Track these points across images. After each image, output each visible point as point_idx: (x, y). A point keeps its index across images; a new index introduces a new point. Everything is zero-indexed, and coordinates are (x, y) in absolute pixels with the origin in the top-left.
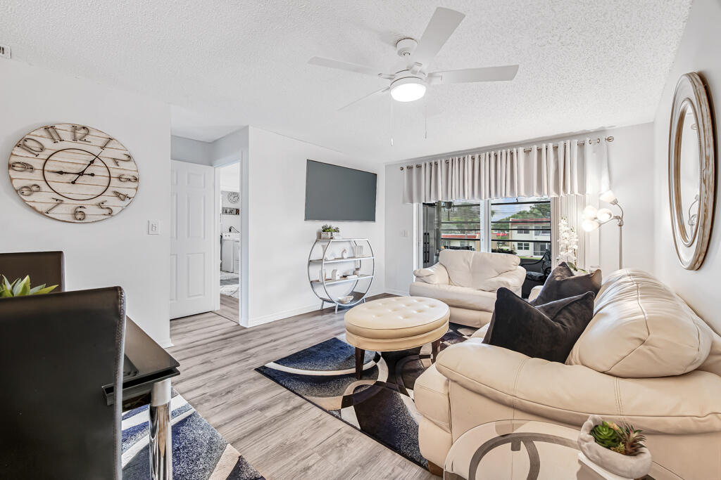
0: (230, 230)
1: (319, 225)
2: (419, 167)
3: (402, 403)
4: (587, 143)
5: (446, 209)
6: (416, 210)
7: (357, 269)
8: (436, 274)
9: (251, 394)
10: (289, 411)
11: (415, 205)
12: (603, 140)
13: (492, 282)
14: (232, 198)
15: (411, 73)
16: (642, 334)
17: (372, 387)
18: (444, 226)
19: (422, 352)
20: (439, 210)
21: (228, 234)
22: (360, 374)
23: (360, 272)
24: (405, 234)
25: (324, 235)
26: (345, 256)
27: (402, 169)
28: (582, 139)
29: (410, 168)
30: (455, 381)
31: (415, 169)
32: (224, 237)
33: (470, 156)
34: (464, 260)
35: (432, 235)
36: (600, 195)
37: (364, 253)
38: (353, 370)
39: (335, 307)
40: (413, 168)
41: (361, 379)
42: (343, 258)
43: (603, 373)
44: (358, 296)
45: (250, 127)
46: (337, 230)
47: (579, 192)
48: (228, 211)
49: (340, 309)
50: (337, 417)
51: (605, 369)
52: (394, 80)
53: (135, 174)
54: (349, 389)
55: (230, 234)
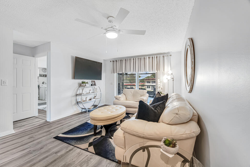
0: (43, 83)
1: (80, 81)
2: (116, 61)
3: (110, 142)
4: (165, 56)
5: (125, 76)
6: (116, 75)
7: (95, 97)
8: (122, 97)
9: (51, 148)
10: (67, 152)
11: (115, 74)
12: (169, 56)
13: (139, 99)
14: (44, 70)
15: (112, 29)
16: (177, 112)
17: (100, 138)
18: (125, 81)
19: (117, 124)
20: (123, 76)
21: (42, 85)
22: (96, 134)
23: (96, 98)
24: (112, 84)
25: (82, 85)
26: (91, 92)
27: (111, 61)
28: (164, 55)
29: (113, 61)
30: (126, 132)
31: (115, 61)
32: (40, 86)
33: (133, 58)
34: (131, 92)
35: (121, 84)
36: (168, 72)
37: (97, 91)
38: (93, 133)
39: (87, 111)
40: (114, 61)
41: (96, 135)
42: (90, 93)
43: (167, 124)
44: (95, 106)
45: (51, 42)
46: (87, 83)
47: (163, 71)
48: (42, 75)
49: (89, 111)
50: (87, 151)
51: (168, 123)
52: (107, 30)
54: (91, 140)
55: (43, 85)
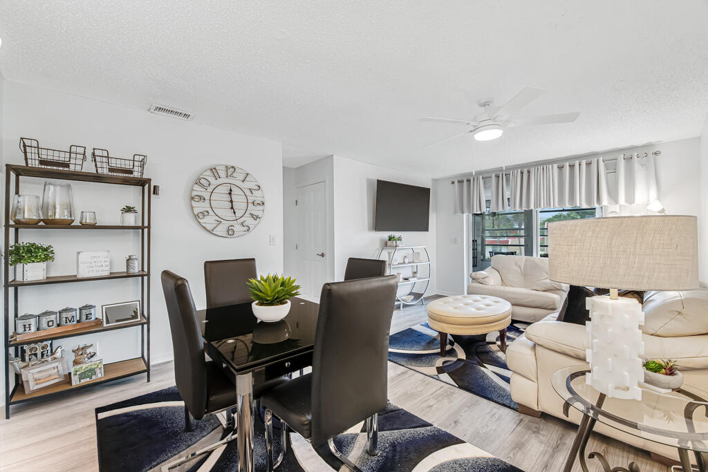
1: (385, 235)
2: (469, 181)
3: (484, 373)
4: (635, 158)
5: (491, 218)
6: (466, 218)
7: (415, 273)
8: (490, 277)
11: (465, 215)
12: (650, 155)
13: (544, 283)
15: (493, 122)
17: (456, 362)
19: (488, 339)
20: (483, 219)
22: (445, 353)
23: (418, 275)
24: (455, 241)
25: (389, 243)
26: (407, 261)
27: (453, 183)
28: (629, 154)
29: (461, 182)
30: (541, 345)
31: (465, 183)
33: (519, 170)
34: (516, 264)
35: (480, 242)
37: (421, 258)
38: (437, 351)
39: (400, 305)
41: (445, 356)
42: (404, 263)
43: (652, 335)
44: (417, 297)
45: (334, 156)
46: (400, 239)
47: (626, 202)
50: (438, 380)
51: (652, 332)
53: (262, 199)
54: (439, 363)
